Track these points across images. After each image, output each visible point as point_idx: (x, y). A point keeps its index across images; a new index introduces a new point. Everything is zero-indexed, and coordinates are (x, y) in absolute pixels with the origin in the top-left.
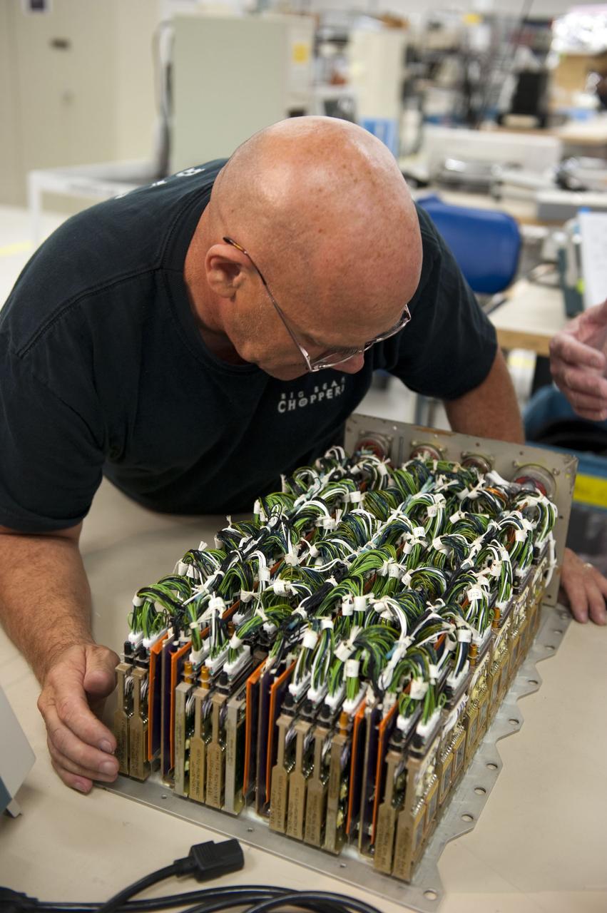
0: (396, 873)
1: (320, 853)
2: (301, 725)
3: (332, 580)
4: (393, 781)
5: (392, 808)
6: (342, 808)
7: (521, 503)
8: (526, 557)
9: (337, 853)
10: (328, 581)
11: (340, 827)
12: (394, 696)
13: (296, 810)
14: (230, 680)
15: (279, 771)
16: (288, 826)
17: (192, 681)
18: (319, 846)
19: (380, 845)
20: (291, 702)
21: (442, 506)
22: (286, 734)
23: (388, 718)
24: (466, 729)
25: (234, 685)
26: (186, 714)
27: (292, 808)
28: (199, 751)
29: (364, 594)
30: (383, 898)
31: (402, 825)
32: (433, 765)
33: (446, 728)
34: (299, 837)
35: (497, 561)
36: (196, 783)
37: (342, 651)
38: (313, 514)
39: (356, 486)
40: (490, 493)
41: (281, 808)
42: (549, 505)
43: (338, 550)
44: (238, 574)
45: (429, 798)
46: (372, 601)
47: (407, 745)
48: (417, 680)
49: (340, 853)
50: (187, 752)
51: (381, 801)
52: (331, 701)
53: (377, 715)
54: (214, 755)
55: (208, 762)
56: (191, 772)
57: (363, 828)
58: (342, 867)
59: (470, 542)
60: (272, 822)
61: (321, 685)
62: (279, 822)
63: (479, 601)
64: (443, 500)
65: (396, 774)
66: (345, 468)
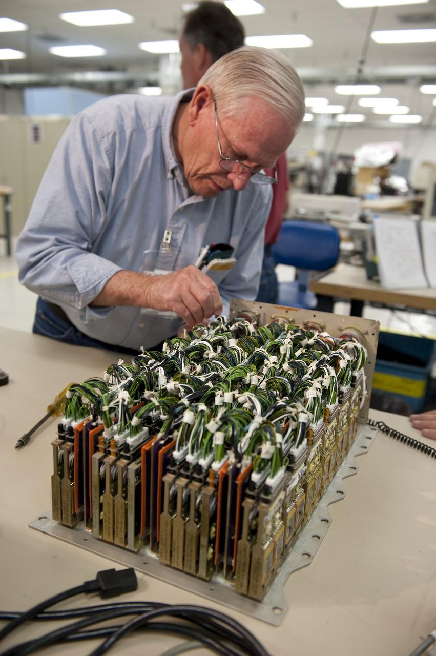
0: (251, 594)
1: (196, 579)
2: (181, 481)
3: (210, 384)
4: (248, 522)
5: (247, 543)
6: (212, 545)
7: (344, 346)
8: (347, 378)
9: (208, 579)
10: (207, 384)
11: (210, 559)
12: (250, 458)
13: (178, 547)
14: (131, 449)
15: (165, 517)
16: (173, 559)
17: (105, 451)
18: (195, 574)
19: (239, 572)
20: (174, 464)
21: (290, 346)
22: (170, 489)
23: (244, 473)
24: (305, 491)
25: (134, 453)
26: (100, 476)
27: (175, 545)
28: (109, 503)
29: (231, 391)
30: (241, 612)
31: (255, 556)
32: (280, 513)
33: (290, 487)
34: (181, 567)
35: (326, 376)
36: (107, 528)
37: (212, 426)
38: (201, 349)
39: (233, 336)
40: (323, 341)
41: (167, 545)
42: (362, 348)
43: (216, 367)
44: (143, 379)
45: (276, 539)
46: (237, 395)
47: (259, 493)
48: (266, 443)
49: (210, 579)
50: (101, 506)
51: (239, 537)
52: (203, 462)
53: (237, 471)
54: (120, 506)
55: (116, 512)
56: (104, 520)
57: (227, 561)
58: (211, 590)
59: (308, 365)
60: (160, 557)
61: (197, 451)
62: (166, 556)
63: (314, 398)
64: (290, 342)
65: (250, 517)
66: (227, 327)
